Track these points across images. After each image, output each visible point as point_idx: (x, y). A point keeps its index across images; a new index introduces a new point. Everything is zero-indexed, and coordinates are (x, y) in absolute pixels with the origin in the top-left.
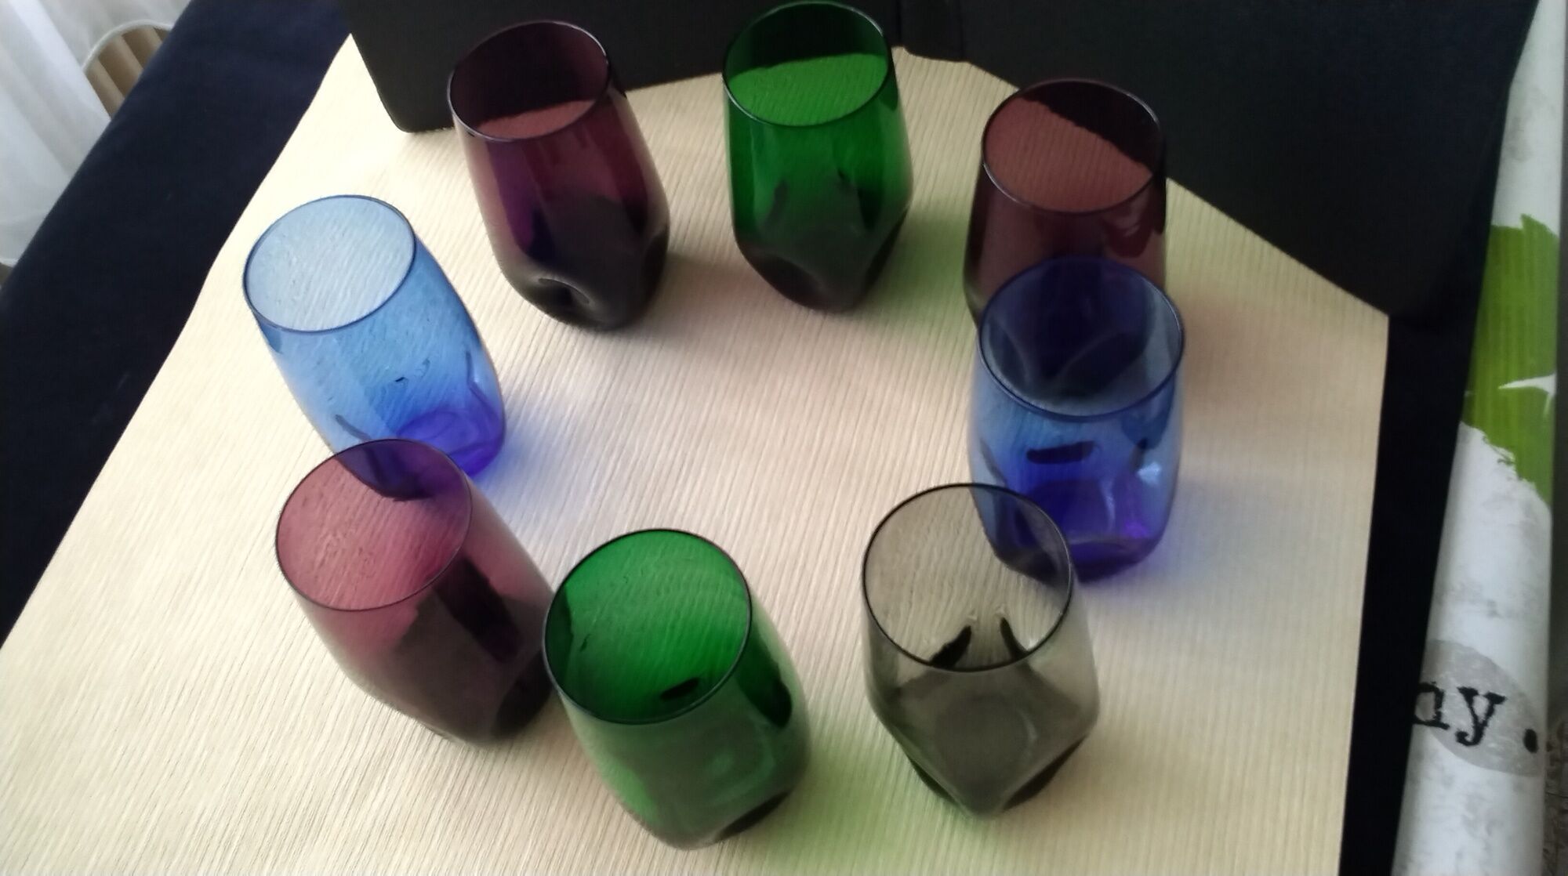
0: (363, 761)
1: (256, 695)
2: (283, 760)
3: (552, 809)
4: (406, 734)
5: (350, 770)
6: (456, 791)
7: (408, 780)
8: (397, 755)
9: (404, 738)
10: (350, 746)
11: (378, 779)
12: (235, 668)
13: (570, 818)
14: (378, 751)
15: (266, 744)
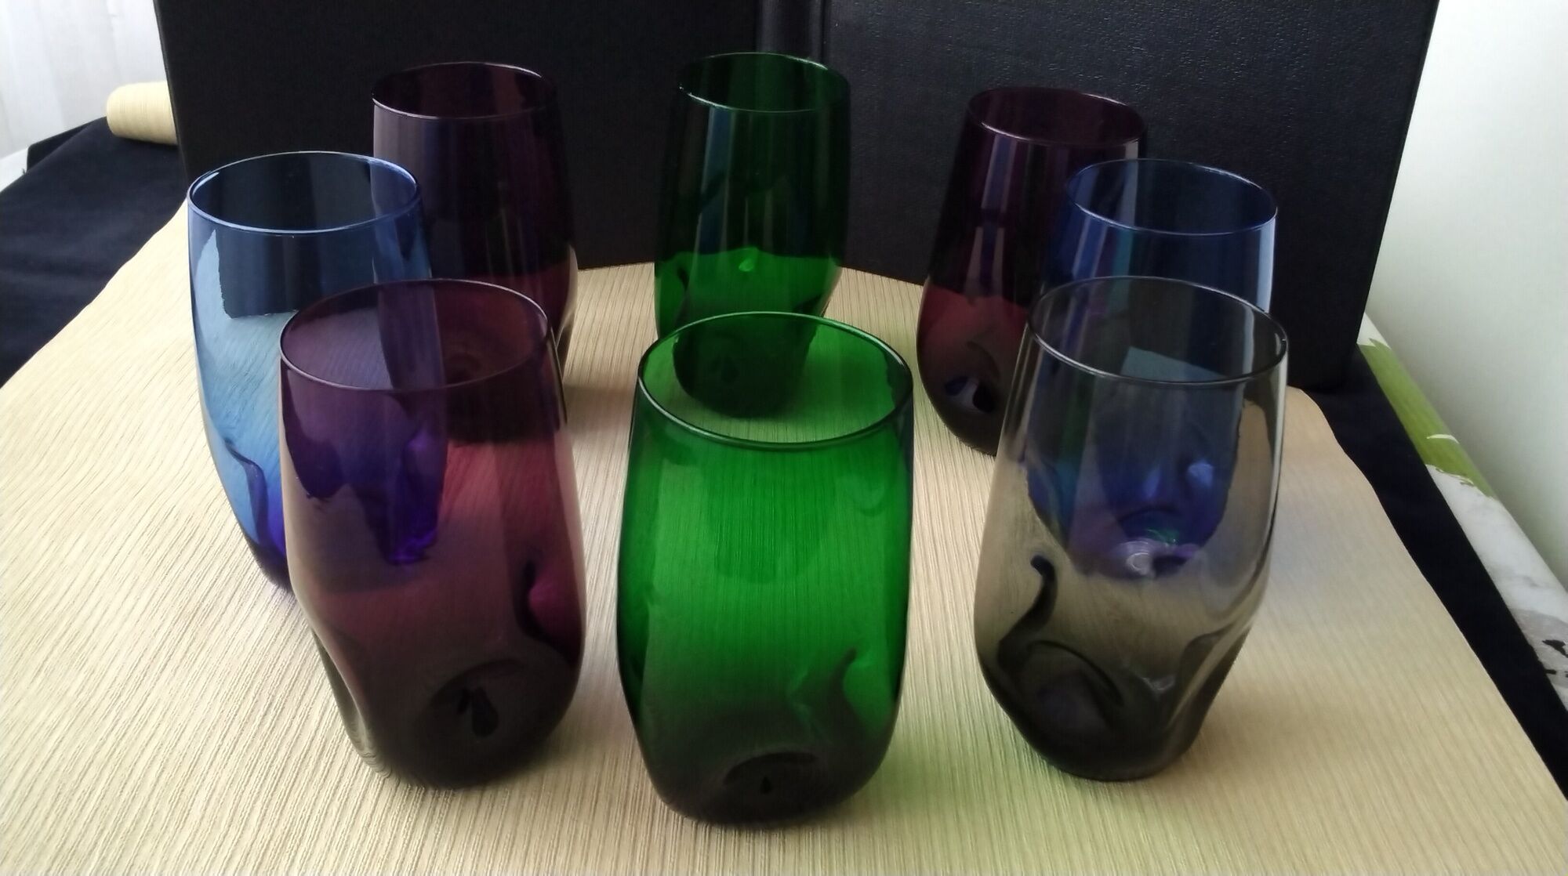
0: (257, 846)
1: (73, 792)
2: (125, 862)
3: (561, 859)
4: (319, 808)
5: (237, 858)
6: (409, 860)
7: (332, 858)
8: (308, 834)
9: (316, 814)
10: (233, 832)
11: (284, 862)
12: (38, 766)
13: (590, 864)
14: (279, 833)
15: (96, 843)
